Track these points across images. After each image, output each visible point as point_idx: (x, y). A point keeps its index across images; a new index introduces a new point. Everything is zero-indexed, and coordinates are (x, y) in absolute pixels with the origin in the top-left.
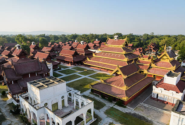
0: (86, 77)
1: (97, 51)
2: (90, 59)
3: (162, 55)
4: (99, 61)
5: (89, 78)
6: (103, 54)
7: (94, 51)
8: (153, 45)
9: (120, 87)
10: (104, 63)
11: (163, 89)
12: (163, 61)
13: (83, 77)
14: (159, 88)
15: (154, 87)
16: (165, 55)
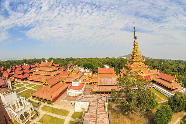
0: (30, 88)
1: (36, 71)
2: (32, 76)
3: (72, 70)
4: (37, 77)
5: (32, 89)
7: (35, 70)
11: (72, 90)
13: (28, 88)
14: (70, 90)
15: (67, 89)
16: (73, 70)
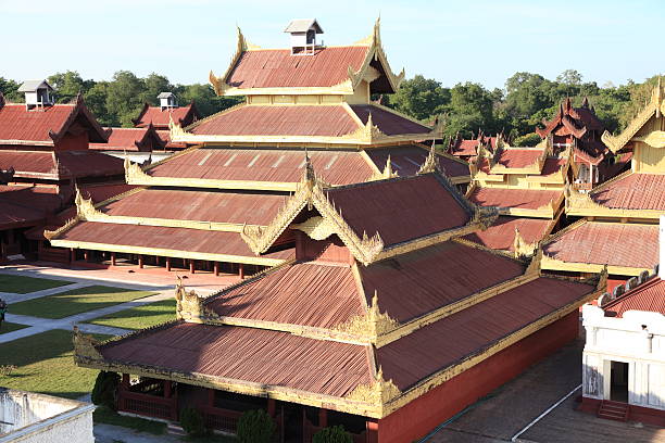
2: (103, 210)
4: (177, 216)
6: (210, 163)
8: (574, 116)
9: (330, 326)
10: (216, 227)
12: (646, 169)
